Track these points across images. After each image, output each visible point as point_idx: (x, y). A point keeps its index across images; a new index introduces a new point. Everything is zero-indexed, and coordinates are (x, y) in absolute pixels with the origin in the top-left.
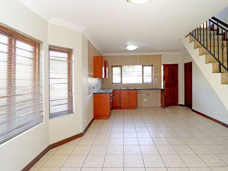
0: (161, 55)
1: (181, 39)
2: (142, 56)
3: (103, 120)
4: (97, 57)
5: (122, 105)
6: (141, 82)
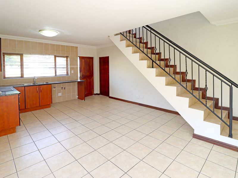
0: (77, 47)
1: (109, 36)
5: (28, 106)
6: (54, 75)
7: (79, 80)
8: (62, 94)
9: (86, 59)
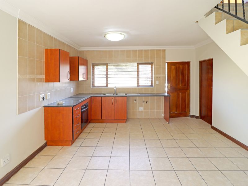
0: (165, 50)
1: (197, 22)
2: (136, 50)
3: (61, 147)
4: (51, 50)
5: (104, 118)
6: (136, 85)
7: (166, 94)
8: (144, 109)
9: (177, 65)
